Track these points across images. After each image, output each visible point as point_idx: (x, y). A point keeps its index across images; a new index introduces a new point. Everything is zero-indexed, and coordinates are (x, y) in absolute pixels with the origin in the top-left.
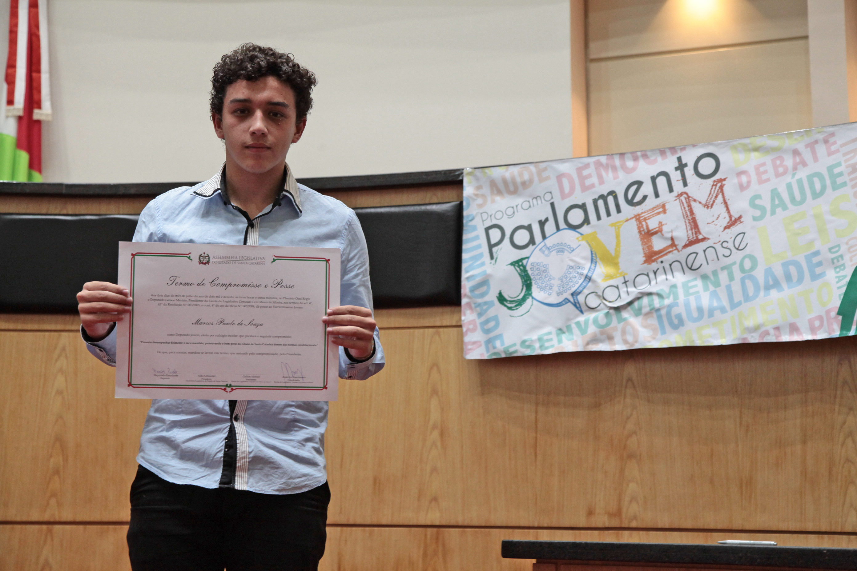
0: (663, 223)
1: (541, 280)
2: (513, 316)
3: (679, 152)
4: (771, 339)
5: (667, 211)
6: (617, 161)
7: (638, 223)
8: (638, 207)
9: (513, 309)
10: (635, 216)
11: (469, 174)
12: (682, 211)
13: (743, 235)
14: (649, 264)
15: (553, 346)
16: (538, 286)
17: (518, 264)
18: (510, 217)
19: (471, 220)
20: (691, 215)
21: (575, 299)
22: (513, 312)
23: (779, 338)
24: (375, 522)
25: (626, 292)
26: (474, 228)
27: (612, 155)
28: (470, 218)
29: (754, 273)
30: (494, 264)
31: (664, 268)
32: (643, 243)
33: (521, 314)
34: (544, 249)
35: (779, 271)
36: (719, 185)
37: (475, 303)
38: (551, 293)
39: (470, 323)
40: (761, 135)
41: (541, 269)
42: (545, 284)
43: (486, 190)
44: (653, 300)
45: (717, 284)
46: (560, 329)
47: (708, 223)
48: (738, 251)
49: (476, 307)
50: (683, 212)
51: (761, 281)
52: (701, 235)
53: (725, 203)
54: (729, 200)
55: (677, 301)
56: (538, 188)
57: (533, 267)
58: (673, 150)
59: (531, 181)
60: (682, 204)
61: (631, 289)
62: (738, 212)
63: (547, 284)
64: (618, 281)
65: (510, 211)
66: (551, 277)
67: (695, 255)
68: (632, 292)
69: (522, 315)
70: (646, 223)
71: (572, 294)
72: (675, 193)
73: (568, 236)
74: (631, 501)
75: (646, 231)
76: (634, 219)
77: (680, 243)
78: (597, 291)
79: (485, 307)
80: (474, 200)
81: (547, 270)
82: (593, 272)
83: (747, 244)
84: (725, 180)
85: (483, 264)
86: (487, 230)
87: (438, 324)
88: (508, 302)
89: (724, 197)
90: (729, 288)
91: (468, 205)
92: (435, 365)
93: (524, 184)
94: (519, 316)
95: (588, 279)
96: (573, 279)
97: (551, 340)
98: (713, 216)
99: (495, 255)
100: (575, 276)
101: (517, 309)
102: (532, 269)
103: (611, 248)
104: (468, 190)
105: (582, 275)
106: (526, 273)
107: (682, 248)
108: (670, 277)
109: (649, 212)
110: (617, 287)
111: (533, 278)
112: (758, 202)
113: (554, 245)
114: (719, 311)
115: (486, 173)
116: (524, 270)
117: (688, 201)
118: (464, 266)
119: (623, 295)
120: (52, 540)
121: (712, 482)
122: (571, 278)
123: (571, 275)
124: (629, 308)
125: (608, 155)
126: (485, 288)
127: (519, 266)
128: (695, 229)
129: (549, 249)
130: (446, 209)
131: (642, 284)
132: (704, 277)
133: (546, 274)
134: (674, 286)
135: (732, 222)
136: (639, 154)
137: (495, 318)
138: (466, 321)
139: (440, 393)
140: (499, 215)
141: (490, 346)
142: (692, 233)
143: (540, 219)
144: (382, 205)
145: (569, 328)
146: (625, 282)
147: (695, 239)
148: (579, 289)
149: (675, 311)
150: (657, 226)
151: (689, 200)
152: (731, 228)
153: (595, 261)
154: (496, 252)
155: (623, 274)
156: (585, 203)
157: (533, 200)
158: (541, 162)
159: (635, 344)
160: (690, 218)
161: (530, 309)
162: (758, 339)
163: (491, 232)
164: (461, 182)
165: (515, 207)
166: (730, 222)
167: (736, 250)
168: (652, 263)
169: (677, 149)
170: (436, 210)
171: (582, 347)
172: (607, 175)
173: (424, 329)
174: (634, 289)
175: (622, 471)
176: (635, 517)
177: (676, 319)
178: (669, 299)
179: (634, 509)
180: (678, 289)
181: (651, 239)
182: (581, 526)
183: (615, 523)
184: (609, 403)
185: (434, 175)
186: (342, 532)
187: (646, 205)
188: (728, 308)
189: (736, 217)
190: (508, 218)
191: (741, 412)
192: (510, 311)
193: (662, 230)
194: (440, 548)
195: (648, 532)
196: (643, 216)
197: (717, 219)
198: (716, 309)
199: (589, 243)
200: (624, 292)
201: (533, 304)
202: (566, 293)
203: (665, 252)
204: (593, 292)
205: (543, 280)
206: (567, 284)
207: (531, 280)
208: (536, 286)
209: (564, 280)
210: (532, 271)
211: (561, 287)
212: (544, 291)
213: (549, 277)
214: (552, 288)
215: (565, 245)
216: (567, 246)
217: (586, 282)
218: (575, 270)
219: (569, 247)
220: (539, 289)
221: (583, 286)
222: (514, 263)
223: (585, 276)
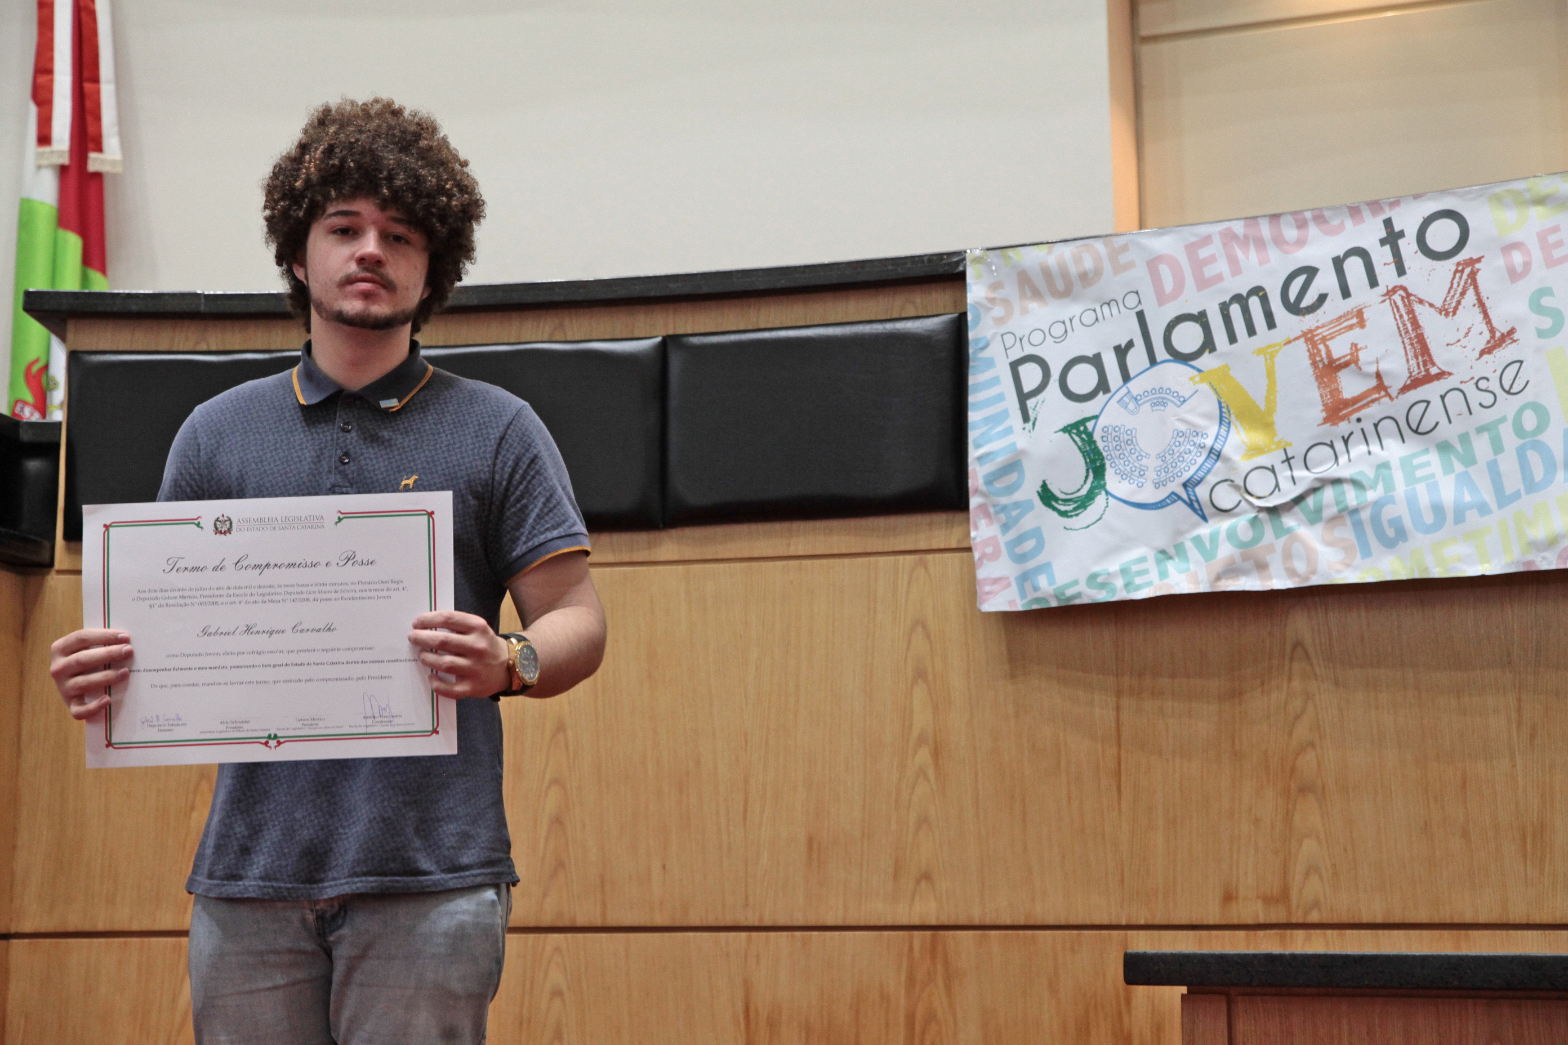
0: (1359, 347)
1: (1123, 459)
2: (1071, 529)
3: (1387, 209)
5: (1367, 323)
6: (1265, 229)
7: (1310, 346)
8: (1309, 317)
9: (1069, 514)
10: (1304, 334)
11: (977, 260)
12: (1396, 323)
13: (1518, 364)
14: (1334, 424)
15: (1150, 584)
16: (1116, 471)
17: (1077, 429)
18: (1058, 340)
19: (983, 349)
20: (1413, 330)
21: (1191, 493)
22: (1070, 519)
24: (812, 922)
25: (1291, 478)
26: (990, 363)
27: (1255, 218)
28: (981, 345)
29: (1540, 438)
31: (1362, 430)
32: (1322, 385)
33: (1086, 526)
34: (1126, 399)
36: (1468, 270)
38: (1142, 483)
39: (986, 542)
40: (1551, 175)
41: (1122, 440)
42: (1131, 465)
43: (1011, 290)
44: (1343, 493)
45: (1469, 460)
46: (1163, 552)
47: (1448, 345)
48: (1509, 397)
49: (997, 513)
50: (1397, 324)
51: (1558, 452)
52: (1435, 367)
53: (1481, 304)
54: (1488, 298)
55: (1391, 494)
56: (1112, 285)
58: (1375, 206)
59: (1098, 272)
60: (1395, 309)
61: (1300, 473)
62: (1507, 322)
63: (1135, 467)
64: (1274, 458)
65: (1058, 330)
66: (1142, 453)
67: (1425, 404)
68: (1303, 479)
69: (1088, 526)
70: (1327, 347)
71: (1185, 485)
72: (1381, 289)
73: (1174, 375)
74: (1307, 874)
75: (1326, 361)
76: (1302, 340)
77: (1395, 385)
78: (1232, 478)
79: (1014, 513)
80: (990, 309)
81: (1134, 439)
82: (1224, 442)
83: (1528, 382)
84: (1479, 260)
85: (1009, 431)
86: (1014, 366)
87: (923, 545)
88: (1060, 502)
89: (1478, 294)
90: (1493, 468)
91: (977, 319)
92: (919, 623)
93: (1084, 277)
94: (1083, 528)
95: (1215, 454)
96: (1186, 456)
97: (1145, 572)
98: (1458, 330)
99: (1030, 412)
100: (1189, 449)
101: (1077, 515)
102: (1105, 439)
103: (1258, 395)
104: (976, 291)
105: (1203, 447)
106: (1093, 447)
107: (1399, 393)
108: (1375, 448)
109: (1332, 326)
110: (1272, 470)
111: (1108, 455)
112: (1546, 301)
113: (1146, 391)
114: (1474, 511)
115: (1010, 258)
116: (1090, 440)
117: (1407, 303)
118: (972, 435)
119: (1285, 484)
121: (1465, 834)
122: (1181, 453)
123: (1182, 448)
124: (1297, 509)
125: (1246, 218)
126: (1014, 477)
127: (1079, 434)
128: (1423, 356)
129: (1136, 399)
130: (931, 327)
131: (1321, 463)
132: (1444, 447)
133: (1132, 446)
134: (1385, 465)
135: (1496, 341)
136: (1308, 215)
137: (1036, 533)
138: (978, 540)
139: (930, 677)
140: (1037, 337)
141: (1027, 585)
142: (1418, 364)
143: (1116, 344)
144: (809, 323)
145: (1180, 550)
146: (1288, 460)
147: (1424, 376)
148: (1197, 474)
149: (1388, 513)
150: (1349, 351)
151: (1409, 301)
152: (1494, 352)
153: (1227, 421)
154: (1033, 407)
155: (1283, 444)
156: (1205, 311)
157: (1103, 307)
158: (1117, 235)
159: (1311, 576)
160: (1413, 336)
161: (1103, 514)
162: (1555, 562)
163: (1022, 369)
164: (962, 276)
165: (1068, 322)
166: (1492, 341)
167: (1505, 394)
168: (1339, 422)
169: (1383, 205)
170: (912, 331)
171: (1208, 585)
172: (1248, 258)
173: (897, 557)
174: (1305, 473)
175: (1288, 818)
176: (1316, 904)
177: (1390, 527)
178: (1375, 491)
179: (1314, 888)
180: (1393, 471)
181: (1336, 376)
182: (1212, 922)
183: (1277, 915)
184: (1259, 690)
185: (909, 265)
186: (749, 940)
187: (1325, 312)
188: (1493, 504)
189: (1502, 332)
190: (1055, 342)
191: (1519, 700)
192: (1065, 519)
193: (1358, 359)
194: (940, 968)
195: (1343, 932)
196: (1320, 333)
197: (1465, 337)
198: (1470, 506)
199: (1215, 387)
200: (1286, 478)
201: (1109, 504)
202: (1173, 481)
203: (1365, 401)
204: (1225, 481)
205: (1125, 459)
206: (1174, 465)
207: (1103, 459)
208: (1114, 470)
209: (1168, 458)
210: (1104, 441)
211: (1163, 471)
212: (1129, 481)
213: (1139, 453)
214: (1144, 474)
215: (1168, 391)
216: (1171, 394)
217: (1211, 461)
218: (1189, 438)
219: (1175, 394)
220: (1119, 476)
221: (1204, 469)
222: (1069, 428)
223: (1208, 450)
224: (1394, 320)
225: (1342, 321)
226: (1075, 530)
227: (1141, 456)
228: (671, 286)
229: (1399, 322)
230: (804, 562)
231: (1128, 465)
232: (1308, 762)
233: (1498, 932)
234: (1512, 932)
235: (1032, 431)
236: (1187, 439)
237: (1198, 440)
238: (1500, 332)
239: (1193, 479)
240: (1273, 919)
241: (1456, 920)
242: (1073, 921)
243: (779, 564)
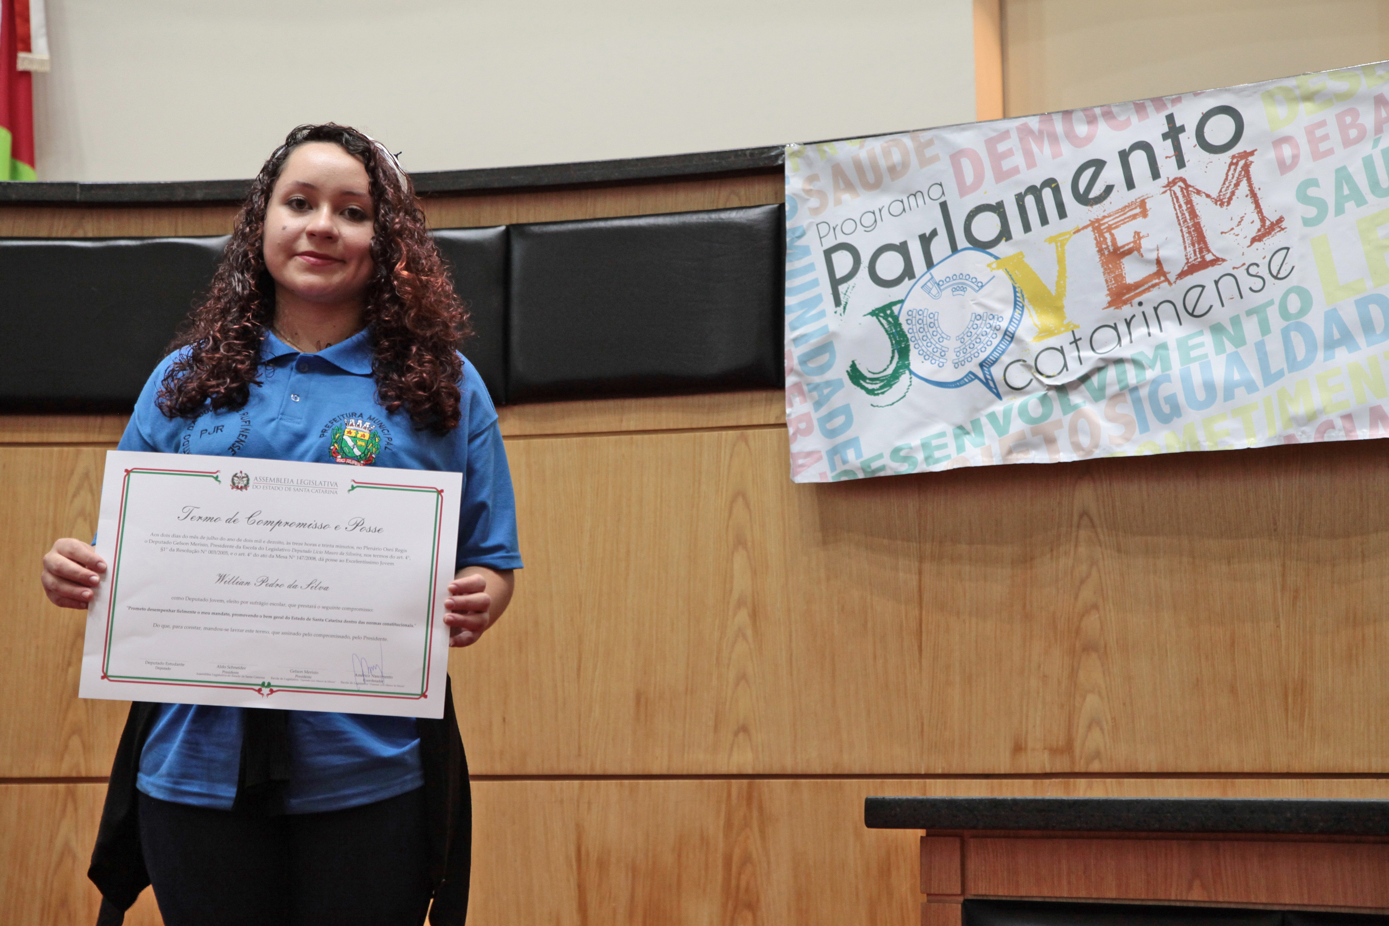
0: (1141, 235)
2: (877, 406)
3: (1169, 105)
4: (1338, 435)
5: (1149, 213)
6: (1059, 126)
7: (1097, 235)
8: (1096, 207)
9: (876, 392)
10: (1092, 223)
11: (794, 154)
12: (1175, 212)
13: (1286, 251)
14: (1117, 308)
15: (948, 457)
16: (919, 351)
18: (868, 229)
19: (799, 237)
20: (1190, 220)
22: (877, 397)
23: (1352, 434)
24: (639, 771)
25: (1078, 358)
26: (806, 251)
27: (1048, 114)
28: (797, 234)
29: (1307, 319)
31: (1143, 313)
32: (1107, 271)
33: (891, 403)
35: (1350, 315)
36: (1242, 163)
37: (808, 384)
39: (800, 419)
40: (1317, 72)
41: (925, 323)
42: (933, 346)
43: (825, 182)
44: (1125, 372)
45: (1240, 341)
46: (961, 427)
47: (1222, 233)
48: (1277, 281)
49: (810, 391)
50: (1177, 214)
51: (1319, 333)
52: (1210, 254)
53: (1253, 195)
54: (1259, 189)
55: (1167, 373)
56: (919, 177)
57: (910, 317)
58: (1159, 102)
59: (905, 165)
60: (1175, 199)
61: (1086, 353)
62: (1276, 210)
63: (937, 348)
65: (868, 220)
66: (943, 335)
67: (1200, 289)
68: (1089, 358)
69: (893, 404)
70: (1112, 235)
71: (981, 365)
72: (1163, 181)
74: (1089, 727)
75: (1111, 248)
76: (1090, 228)
77: (1174, 271)
78: (1025, 358)
79: (826, 391)
80: (806, 200)
81: (936, 322)
82: (1018, 325)
83: (1293, 268)
84: (1252, 153)
85: (822, 314)
87: (744, 421)
88: (868, 381)
89: (1250, 185)
90: (1260, 347)
91: (795, 209)
92: (740, 494)
93: (892, 169)
94: (888, 405)
95: (1009, 336)
96: (982, 338)
97: (944, 446)
98: (1232, 219)
99: (842, 296)
100: (986, 332)
101: (883, 393)
103: (1050, 281)
104: (794, 183)
106: (899, 329)
107: (1177, 279)
108: (1154, 329)
109: (1117, 215)
110: (1061, 351)
111: (912, 337)
112: (1312, 192)
114: (1243, 388)
115: (825, 152)
116: (896, 324)
117: (1186, 194)
118: (789, 318)
119: (1072, 364)
120: (76, 809)
121: (1233, 690)
123: (980, 329)
124: (1083, 387)
125: (1042, 114)
126: (825, 357)
127: (885, 318)
128: (1199, 244)
129: (938, 284)
130: (752, 218)
131: (1106, 344)
132: (1217, 329)
133: (934, 329)
134: (1163, 346)
135: (1266, 229)
138: (793, 416)
139: (750, 544)
140: (849, 226)
141: (837, 458)
142: (1195, 251)
143: (921, 233)
145: (976, 425)
146: (1075, 341)
147: (1200, 262)
149: (1165, 390)
150: (1132, 240)
151: (1188, 192)
152: (1264, 240)
154: (844, 292)
155: (1072, 326)
156: (1002, 201)
157: (910, 198)
158: (922, 130)
159: (1094, 450)
160: (1190, 224)
161: (907, 392)
162: (1313, 436)
163: (835, 257)
164: (781, 170)
165: (877, 212)
166: (1263, 230)
167: (1273, 279)
168: (1122, 306)
169: (1166, 102)
170: (735, 220)
171: (1001, 458)
172: (1042, 152)
173: (720, 432)
174: (1091, 353)
175: (1073, 673)
176: (1097, 755)
177: (1166, 403)
178: (1153, 370)
179: (1096, 739)
180: (1170, 352)
181: (1120, 263)
182: (1002, 772)
183: (1061, 765)
184: (1049, 556)
185: (733, 158)
186: (581, 787)
187: (1111, 203)
188: (1259, 382)
189: (1272, 221)
190: (865, 231)
191: (1284, 565)
192: (872, 397)
193: (1140, 247)
194: (755, 814)
195: (1121, 780)
196: (1107, 223)
197: (1238, 225)
198: (1238, 385)
199: (1010, 273)
200: (1073, 358)
201: (913, 383)
203: (1146, 286)
204: (1018, 361)
205: (928, 340)
206: (972, 346)
207: (907, 340)
208: (917, 350)
209: (967, 339)
210: (909, 324)
211: (961, 352)
212: (931, 361)
213: (940, 335)
214: (945, 355)
215: (967, 277)
216: (970, 280)
217: (1005, 342)
218: (986, 321)
219: (974, 280)
220: (923, 356)
221: (999, 350)
222: (877, 312)
223: (1003, 332)
224: (1174, 210)
225: (1126, 210)
226: (881, 407)
227: (942, 337)
228: (513, 177)
229: (1178, 211)
230: (635, 437)
231: (931, 346)
232: (1092, 622)
233: (1262, 781)
234: (1274, 781)
235: (843, 314)
236: (984, 322)
238: (1270, 221)
239: (988, 360)
240: (1058, 768)
241: (1223, 770)
242: (877, 771)
243: (613, 438)
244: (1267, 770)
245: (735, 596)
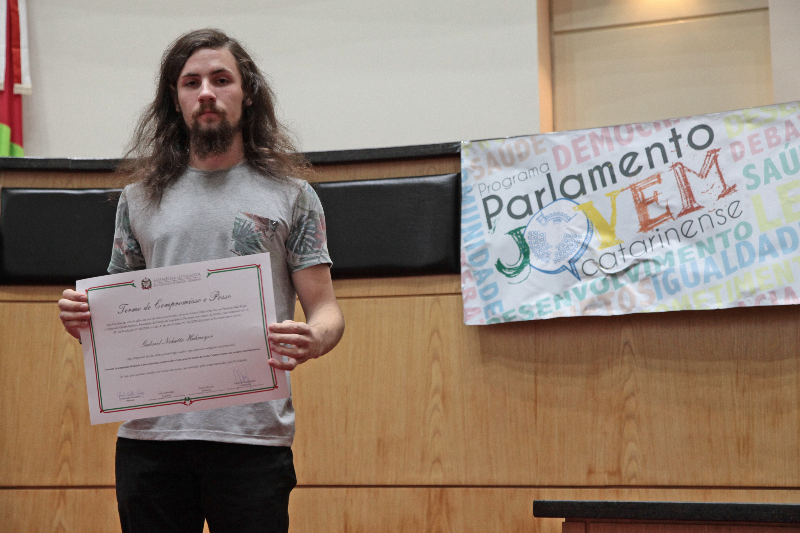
0: (658, 193)
1: (539, 248)
2: (512, 283)
3: (673, 124)
4: (767, 302)
5: (662, 181)
6: (612, 133)
7: (634, 193)
8: (633, 178)
9: (511, 276)
10: (631, 186)
11: (467, 146)
13: (737, 203)
14: (645, 232)
15: (551, 311)
16: (535, 254)
17: (516, 233)
19: (469, 192)
20: (685, 185)
21: (573, 266)
22: (511, 279)
23: (775, 302)
24: (380, 483)
25: (623, 259)
26: (473, 199)
27: (606, 127)
28: (468, 190)
29: (748, 240)
30: (492, 234)
31: (659, 235)
32: (639, 212)
33: (519, 281)
34: (541, 218)
35: (773, 238)
36: (713, 155)
37: (474, 271)
38: (548, 261)
39: (470, 290)
40: (755, 108)
41: (538, 238)
42: (543, 251)
43: (483, 162)
44: (649, 267)
45: (712, 251)
46: (558, 295)
47: (702, 192)
48: (733, 219)
49: (475, 275)
50: (677, 182)
51: (756, 247)
52: (696, 204)
53: (719, 172)
54: (723, 169)
55: (673, 267)
56: (535, 160)
57: (530, 236)
58: (667, 122)
59: (527, 153)
60: (676, 174)
61: (628, 256)
62: (732, 181)
63: (545, 252)
64: (614, 249)
65: (507, 183)
66: (548, 245)
67: (690, 223)
68: (629, 259)
69: (520, 282)
70: (642, 193)
71: (570, 262)
72: (670, 164)
73: (565, 205)
74: (630, 460)
75: (641, 200)
76: (630, 189)
77: (675, 212)
78: (594, 258)
79: (483, 275)
80: (473, 172)
81: (544, 238)
82: (590, 240)
83: (742, 212)
84: (718, 150)
85: (482, 233)
86: (485, 201)
87: (438, 291)
88: (507, 270)
89: (718, 167)
90: (724, 254)
91: (466, 176)
92: (435, 331)
93: (520, 156)
94: (518, 283)
96: (570, 247)
97: (549, 305)
98: (707, 185)
99: (493, 224)
100: (572, 244)
101: (515, 276)
102: (530, 238)
103: (607, 217)
104: (466, 162)
106: (524, 242)
107: (678, 217)
108: (665, 244)
109: (645, 182)
110: (614, 255)
111: (531, 246)
112: (752, 171)
113: (551, 214)
114: (714, 277)
115: (483, 146)
116: (522, 239)
117: (682, 171)
118: (463, 236)
119: (620, 262)
120: (65, 504)
121: (710, 441)
122: (568, 246)
123: (569, 243)
124: (626, 275)
125: (602, 127)
126: (483, 257)
127: (517, 235)
128: (690, 198)
129: (546, 218)
130: (443, 181)
131: (638, 251)
132: (700, 244)
133: (543, 242)
134: (670, 253)
135: (726, 191)
136: (633, 126)
138: (465, 289)
139: (441, 359)
140: (496, 186)
141: (490, 312)
142: (687, 202)
143: (536, 190)
144: (381, 177)
145: (566, 295)
146: (622, 250)
147: (690, 208)
148: (576, 256)
149: (671, 277)
150: (652, 195)
151: (683, 170)
152: (726, 196)
153: (591, 229)
154: (494, 221)
155: (620, 241)
156: (581, 174)
157: (530, 171)
158: (537, 135)
159: (633, 309)
160: (685, 187)
161: (528, 276)
162: (754, 303)
163: (489, 202)
164: (459, 155)
165: (512, 179)
167: (730, 218)
168: (648, 231)
169: (671, 122)
170: (434, 182)
171: (580, 313)
172: (603, 147)
173: (425, 297)
174: (630, 256)
175: (621, 431)
176: (634, 476)
177: (672, 284)
178: (665, 266)
179: (634, 467)
180: (674, 256)
181: (646, 208)
182: (582, 484)
183: (614, 481)
184: (607, 366)
185: (432, 149)
186: (347, 492)
187: (641, 175)
188: (723, 273)
189: (730, 186)
190: (506, 189)
192: (509, 278)
193: (657, 199)
194: (444, 507)
195: (648, 490)
196: (637, 187)
197: (711, 188)
198: (712, 274)
199: (585, 212)
200: (620, 259)
201: (531, 271)
202: (564, 260)
203: (661, 221)
204: (590, 260)
205: (540, 248)
206: (564, 251)
207: (528, 248)
209: (561, 248)
211: (558, 254)
212: (542, 259)
214: (549, 256)
215: (562, 214)
216: (564, 215)
217: (583, 250)
218: (572, 238)
220: (537, 257)
221: (580, 254)
222: (512, 232)
223: (582, 244)
224: (675, 180)
227: (548, 247)
230: (377, 299)
231: (541, 251)
232: (631, 403)
233: (726, 491)
234: (733, 491)
237: (577, 239)
240: (613, 483)
241: (705, 484)
242: (512, 484)
243: (365, 300)
244: (728, 484)
245: (433, 387)
